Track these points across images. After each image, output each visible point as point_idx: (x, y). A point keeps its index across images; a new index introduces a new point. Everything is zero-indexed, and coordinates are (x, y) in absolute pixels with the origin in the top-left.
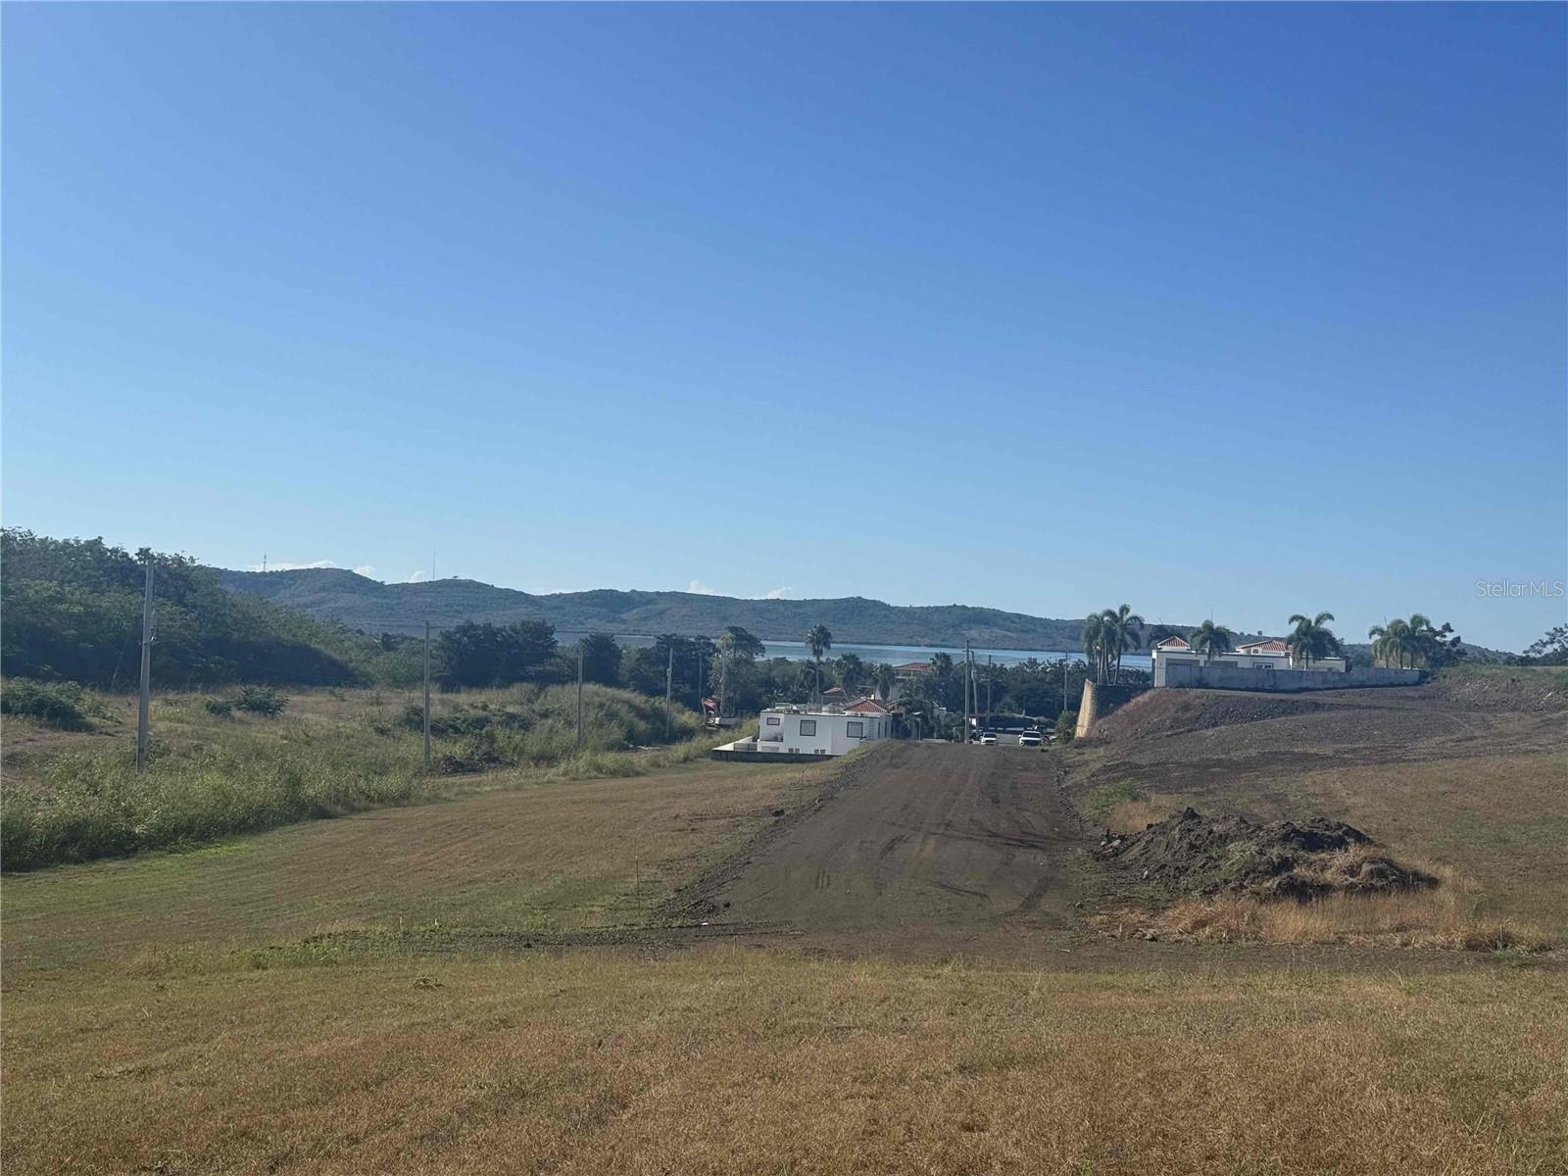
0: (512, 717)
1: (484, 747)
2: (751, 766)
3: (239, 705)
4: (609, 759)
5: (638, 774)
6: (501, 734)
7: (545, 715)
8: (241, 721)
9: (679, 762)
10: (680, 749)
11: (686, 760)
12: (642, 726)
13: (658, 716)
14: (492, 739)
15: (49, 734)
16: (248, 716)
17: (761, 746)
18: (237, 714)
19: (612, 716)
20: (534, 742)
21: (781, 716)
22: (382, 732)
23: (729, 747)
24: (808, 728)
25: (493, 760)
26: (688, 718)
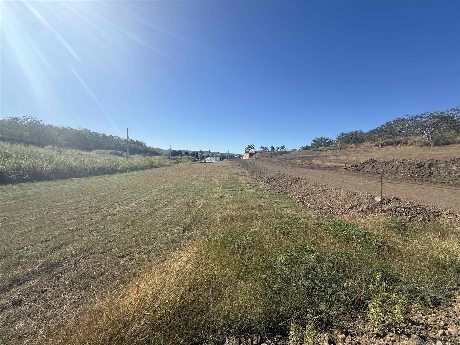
0: (179, 158)
1: (177, 161)
2: (205, 164)
4: (192, 162)
6: (179, 160)
7: (183, 158)
10: (198, 162)
12: (193, 160)
14: (178, 160)
15: (117, 157)
16: (148, 157)
17: (206, 162)
18: (146, 156)
19: (190, 159)
20: (182, 161)
21: (208, 158)
22: (165, 159)
23: (202, 162)
24: (211, 160)
25: (178, 163)
26: (197, 159)
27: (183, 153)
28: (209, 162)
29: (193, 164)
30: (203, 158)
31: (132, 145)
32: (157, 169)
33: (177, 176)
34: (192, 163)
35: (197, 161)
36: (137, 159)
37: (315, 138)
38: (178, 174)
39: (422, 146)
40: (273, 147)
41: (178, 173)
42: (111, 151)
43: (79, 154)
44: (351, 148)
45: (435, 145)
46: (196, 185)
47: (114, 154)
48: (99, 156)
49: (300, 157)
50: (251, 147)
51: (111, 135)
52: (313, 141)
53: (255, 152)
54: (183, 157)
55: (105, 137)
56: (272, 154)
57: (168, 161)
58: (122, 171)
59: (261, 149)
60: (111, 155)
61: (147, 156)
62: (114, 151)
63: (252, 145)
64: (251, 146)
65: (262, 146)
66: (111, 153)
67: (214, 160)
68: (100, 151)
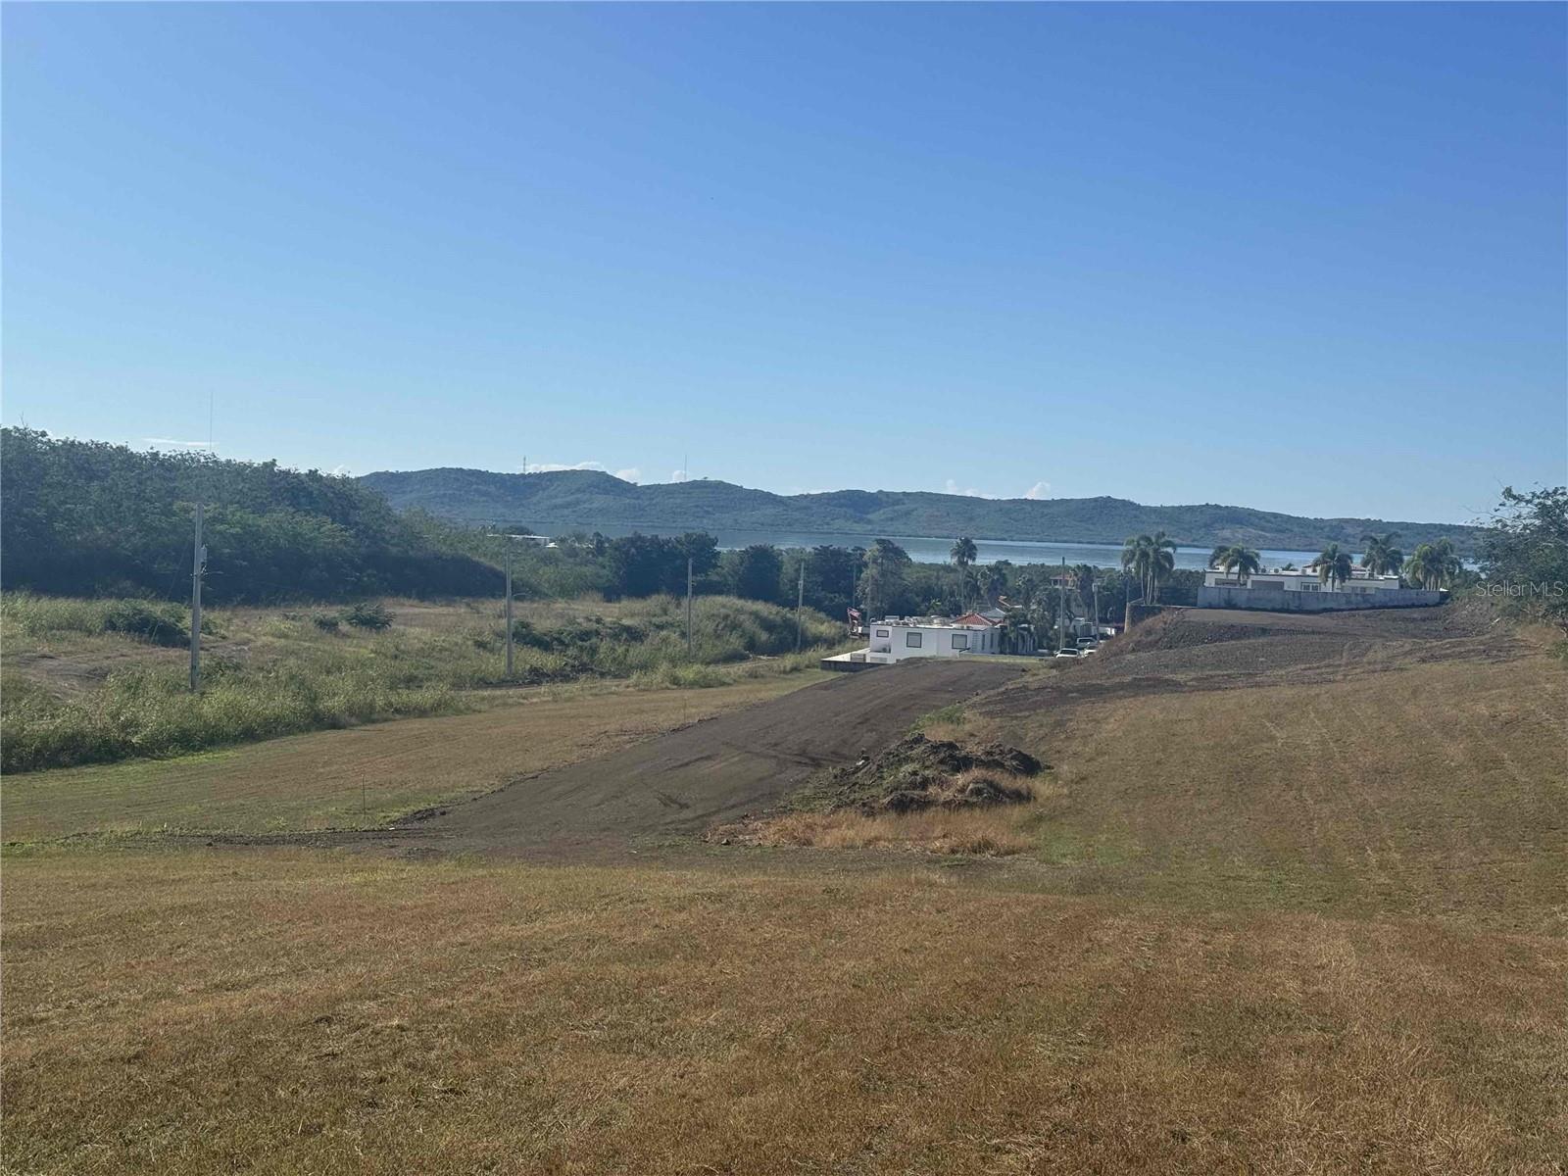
0: (628, 629)
2: (858, 676)
3: (349, 621)
5: (723, 684)
6: (606, 646)
7: (660, 627)
8: (345, 636)
9: (785, 672)
11: (795, 669)
12: (764, 636)
13: (791, 627)
14: (594, 651)
15: (145, 648)
16: (355, 630)
19: (734, 626)
20: (633, 653)
21: (890, 628)
22: (481, 645)
23: (845, 657)
24: (914, 639)
26: (826, 628)
28: (890, 657)
42: (110, 604)
47: (128, 629)
60: (109, 635)
62: (127, 605)
66: (111, 625)
67: (936, 645)
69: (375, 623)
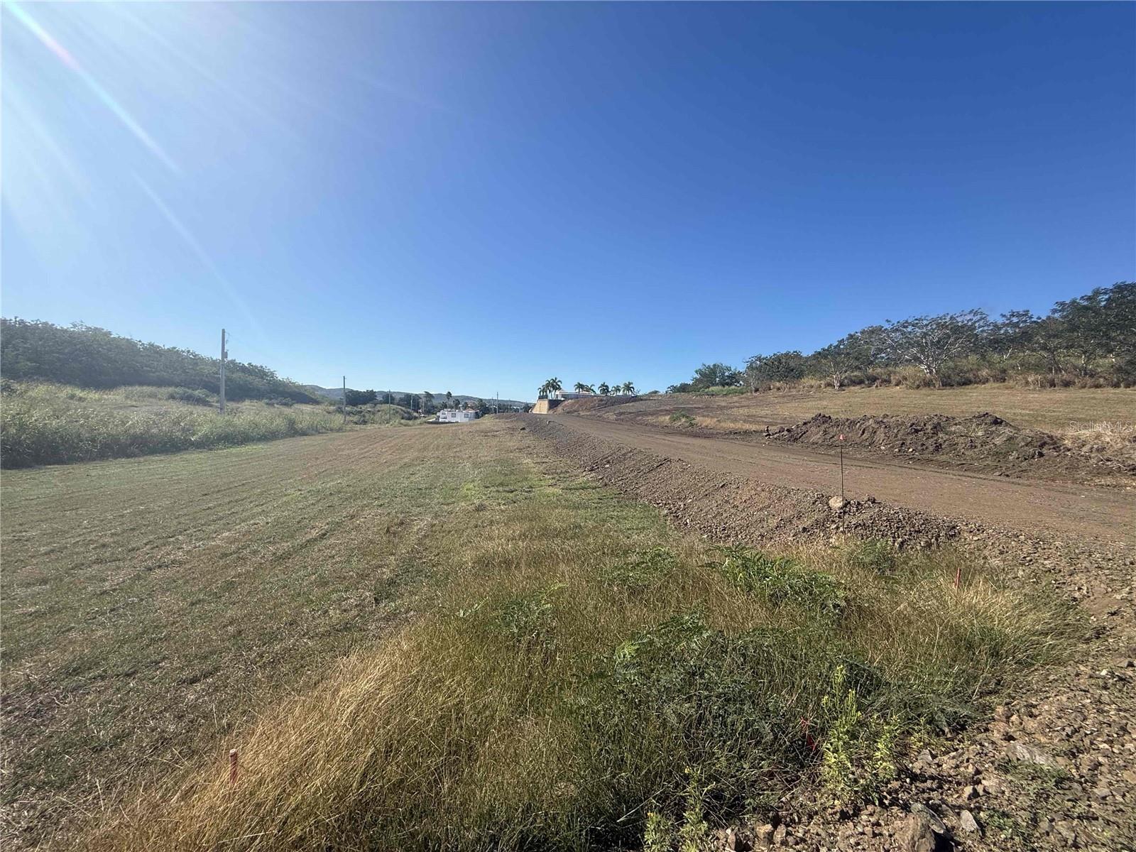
0: (369, 412)
1: (362, 419)
2: (438, 425)
4: (403, 421)
5: (411, 426)
6: (367, 415)
7: (379, 411)
8: (278, 408)
9: (418, 424)
10: (418, 421)
12: (406, 415)
13: (408, 413)
14: (364, 416)
15: (190, 406)
16: (281, 407)
17: (440, 420)
18: (275, 405)
19: (397, 412)
20: (377, 417)
21: (444, 413)
22: (329, 413)
23: (431, 420)
24: (454, 415)
25: (365, 422)
26: (415, 414)
27: (379, 398)
28: (447, 421)
29: (405, 426)
30: (431, 410)
31: (234, 376)
32: (305, 441)
33: (362, 456)
34: (401, 424)
35: (416, 418)
36: (250, 413)
37: (699, 367)
38: (366, 452)
39: (918, 387)
40: (607, 386)
41: (365, 450)
42: (171, 389)
43: (72, 397)
44: (779, 389)
45: (943, 385)
46: (413, 478)
47: (182, 399)
48: (134, 403)
49: (667, 411)
50: (554, 385)
51: (175, 348)
52: (696, 372)
53: (563, 396)
54: (378, 407)
55: (153, 350)
56: (603, 402)
57: (339, 419)
58: (206, 444)
59: (577, 391)
60: (171, 401)
61: (277, 404)
62: (180, 390)
63: (556, 379)
64: (554, 381)
65: (579, 384)
66: (172, 397)
67: (460, 417)
68: (137, 388)
69: (286, 404)
